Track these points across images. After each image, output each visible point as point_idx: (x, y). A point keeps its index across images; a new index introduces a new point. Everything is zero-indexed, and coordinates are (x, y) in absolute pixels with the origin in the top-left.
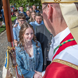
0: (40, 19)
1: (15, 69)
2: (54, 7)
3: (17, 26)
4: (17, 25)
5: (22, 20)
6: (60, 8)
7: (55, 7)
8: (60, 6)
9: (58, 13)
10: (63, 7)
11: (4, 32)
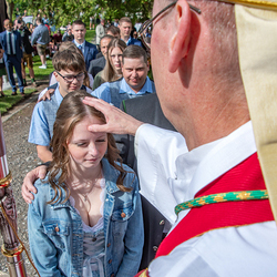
0: (137, 70)
1: (13, 263)
2: (206, 19)
3: (51, 95)
4: (51, 91)
5: (71, 73)
6: (233, 28)
7: (212, 20)
8: (238, 21)
9: (222, 51)
10: (252, 27)
11: (7, 117)
